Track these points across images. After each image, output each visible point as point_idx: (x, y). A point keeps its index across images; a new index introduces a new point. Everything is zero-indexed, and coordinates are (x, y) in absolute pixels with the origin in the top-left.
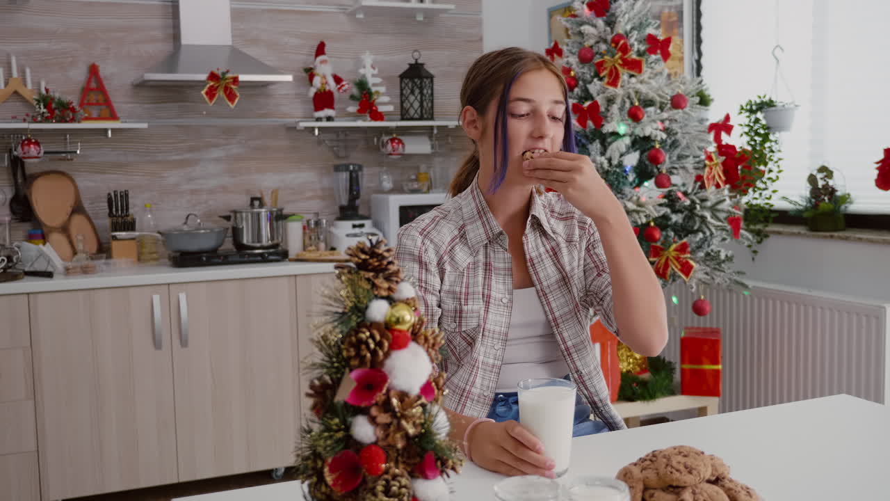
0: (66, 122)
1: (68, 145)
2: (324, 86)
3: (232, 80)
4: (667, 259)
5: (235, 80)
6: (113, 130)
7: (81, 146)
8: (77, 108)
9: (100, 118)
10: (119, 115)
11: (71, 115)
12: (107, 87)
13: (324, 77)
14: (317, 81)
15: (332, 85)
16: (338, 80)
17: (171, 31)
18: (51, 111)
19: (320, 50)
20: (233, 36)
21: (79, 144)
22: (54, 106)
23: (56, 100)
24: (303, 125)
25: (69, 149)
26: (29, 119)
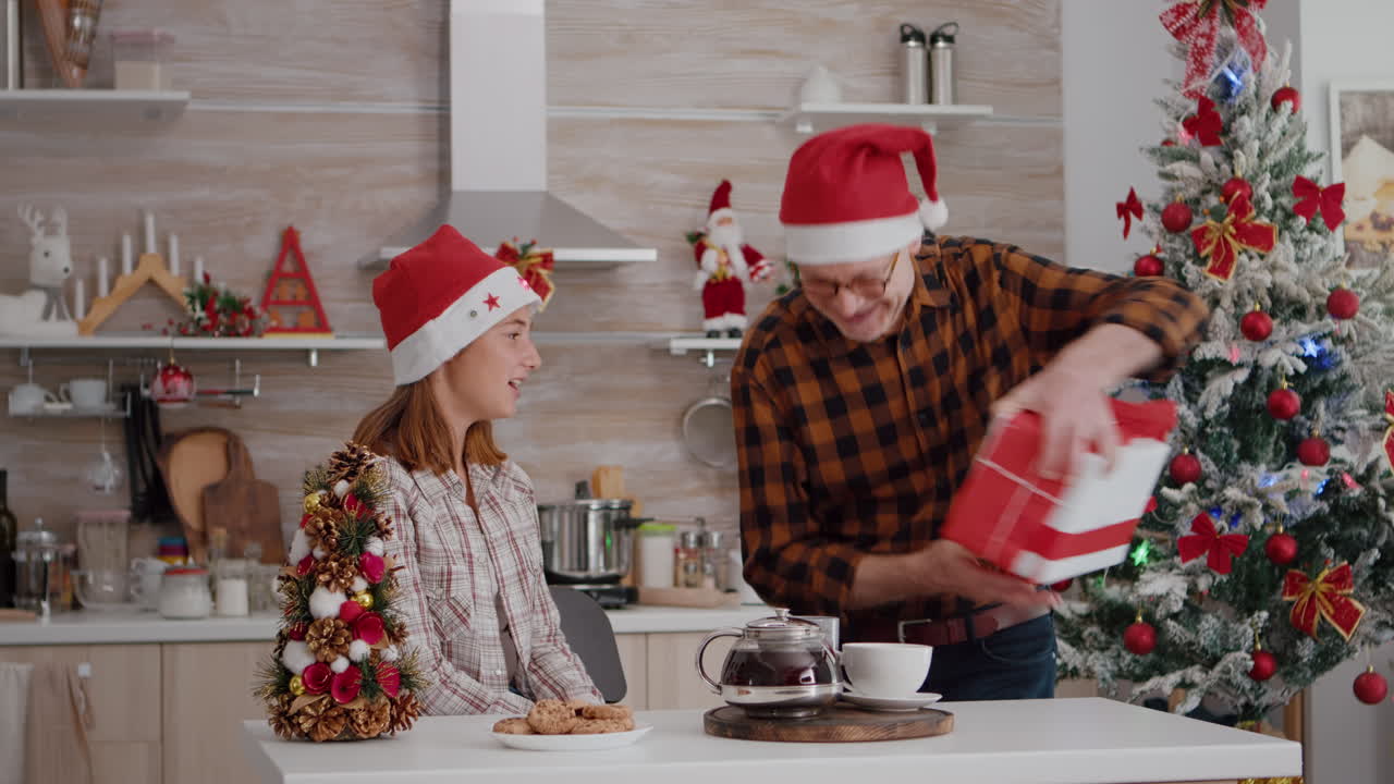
0: (237, 335)
1: (238, 380)
2: (724, 268)
3: (539, 260)
4: (1313, 596)
5: (547, 259)
6: (321, 352)
7: (261, 382)
8: (258, 311)
9: (296, 329)
10: (331, 323)
11: (247, 324)
12: (314, 272)
13: (725, 251)
14: (711, 259)
15: (739, 267)
16: (751, 256)
17: (434, 165)
18: (213, 315)
19: (721, 197)
20: (550, 172)
21: (258, 378)
22: (217, 306)
23: (222, 295)
24: (679, 345)
25: (238, 387)
26: (172, 329)
